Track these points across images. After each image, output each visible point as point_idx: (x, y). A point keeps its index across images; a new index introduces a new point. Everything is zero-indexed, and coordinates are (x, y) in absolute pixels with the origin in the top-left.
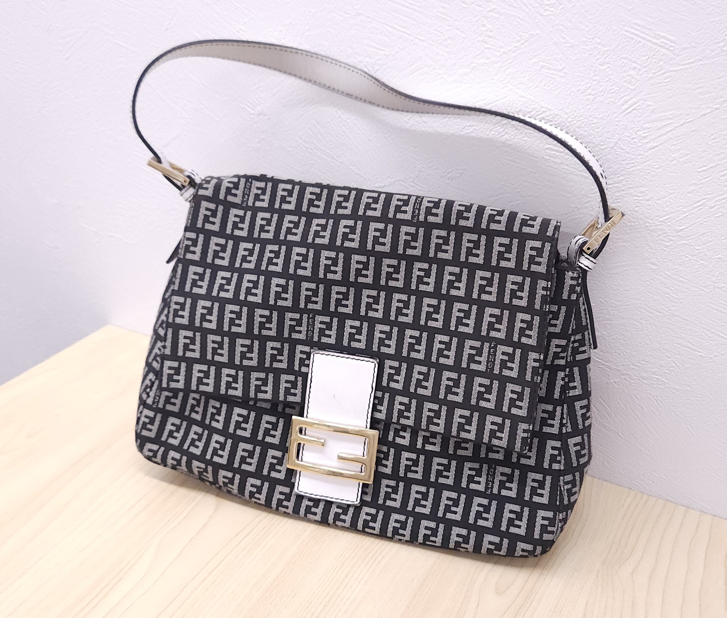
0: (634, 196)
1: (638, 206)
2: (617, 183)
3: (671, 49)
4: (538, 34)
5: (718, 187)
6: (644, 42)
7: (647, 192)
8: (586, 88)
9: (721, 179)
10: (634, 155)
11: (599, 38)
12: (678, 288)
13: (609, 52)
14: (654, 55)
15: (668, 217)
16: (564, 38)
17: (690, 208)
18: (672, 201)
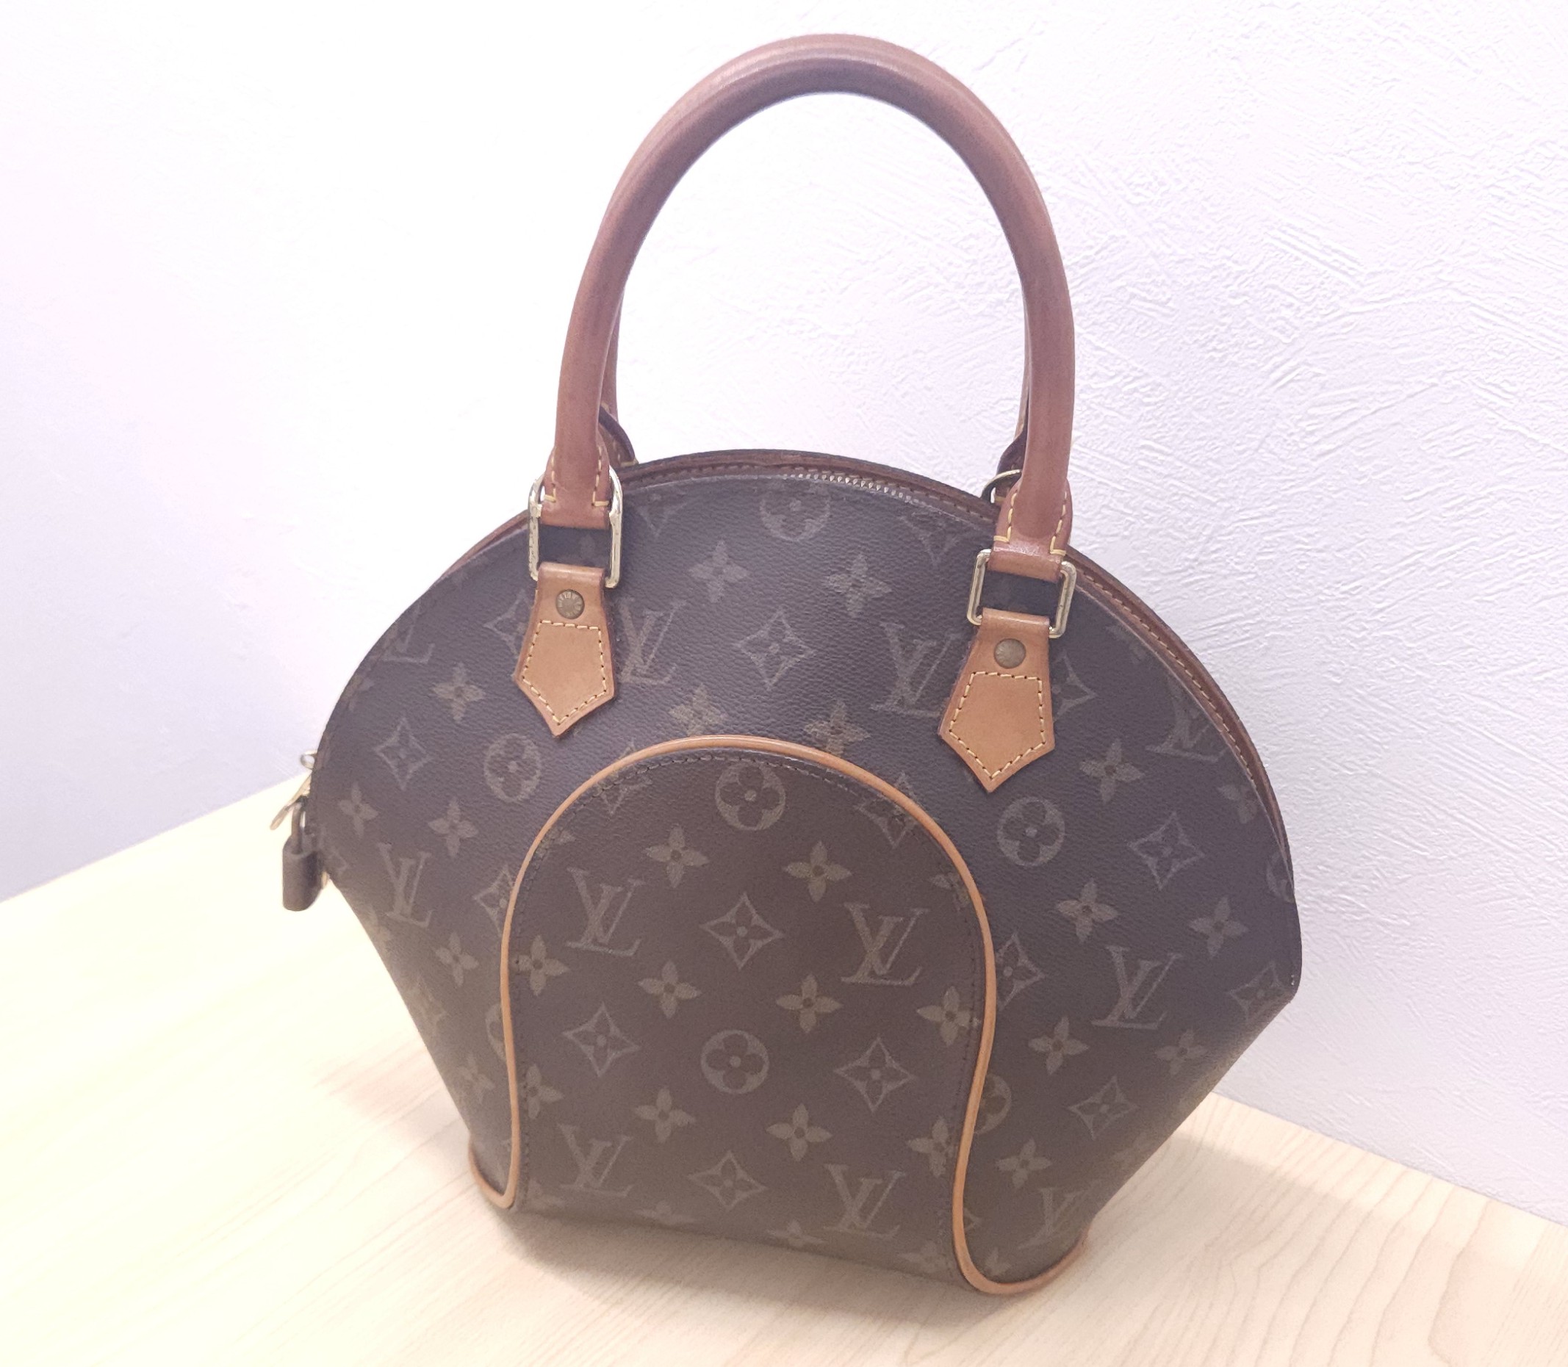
0: (1298, 542)
1: (1304, 562)
2: (1266, 516)
3: (1351, 272)
4: (1124, 237)
5: (1440, 529)
6: (1305, 258)
7: (1318, 536)
8: (1207, 337)
9: (1444, 515)
10: (1293, 465)
11: (1228, 248)
12: (1379, 721)
13: (1246, 275)
14: (1322, 283)
15: (1356, 584)
16: (1169, 246)
17: (1395, 569)
18: (1362, 554)
